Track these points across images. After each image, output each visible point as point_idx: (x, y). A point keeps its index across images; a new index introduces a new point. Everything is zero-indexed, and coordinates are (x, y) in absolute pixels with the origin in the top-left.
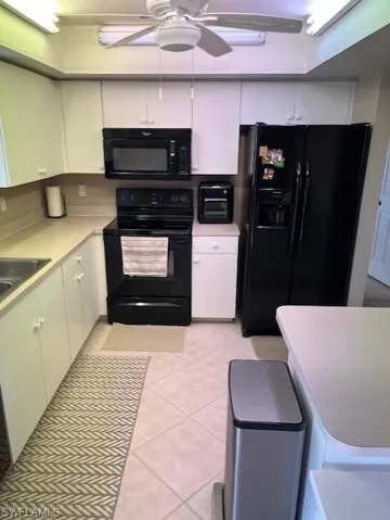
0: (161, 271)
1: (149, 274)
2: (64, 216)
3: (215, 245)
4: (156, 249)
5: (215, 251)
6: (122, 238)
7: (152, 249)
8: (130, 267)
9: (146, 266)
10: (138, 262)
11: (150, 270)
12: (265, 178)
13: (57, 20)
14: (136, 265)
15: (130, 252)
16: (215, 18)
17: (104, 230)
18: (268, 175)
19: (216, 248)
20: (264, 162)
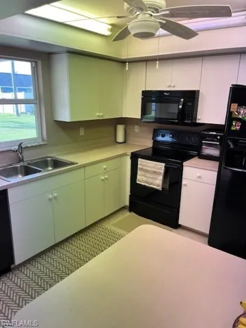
0: (158, 186)
1: (151, 186)
2: (125, 142)
3: (198, 175)
4: (156, 170)
5: (199, 180)
6: (139, 159)
7: (154, 170)
8: (141, 179)
9: (150, 180)
10: (145, 176)
11: (151, 184)
12: (232, 128)
13: (110, 27)
14: (144, 179)
15: (142, 169)
16: (168, 12)
17: (132, 153)
18: (236, 126)
19: (199, 177)
20: (233, 116)
